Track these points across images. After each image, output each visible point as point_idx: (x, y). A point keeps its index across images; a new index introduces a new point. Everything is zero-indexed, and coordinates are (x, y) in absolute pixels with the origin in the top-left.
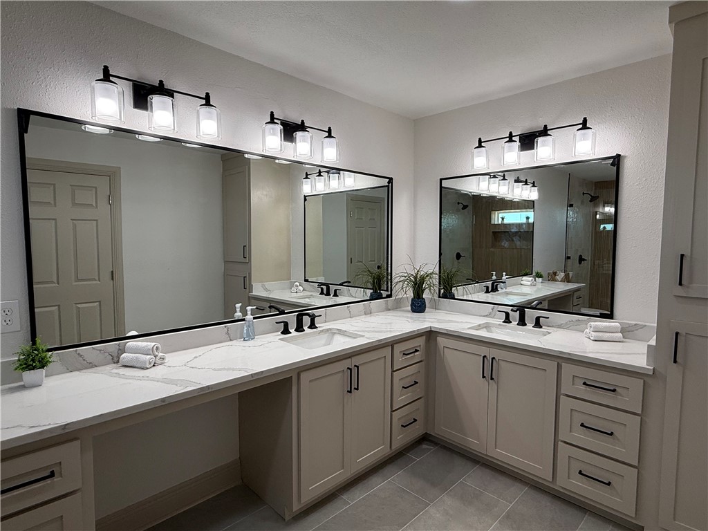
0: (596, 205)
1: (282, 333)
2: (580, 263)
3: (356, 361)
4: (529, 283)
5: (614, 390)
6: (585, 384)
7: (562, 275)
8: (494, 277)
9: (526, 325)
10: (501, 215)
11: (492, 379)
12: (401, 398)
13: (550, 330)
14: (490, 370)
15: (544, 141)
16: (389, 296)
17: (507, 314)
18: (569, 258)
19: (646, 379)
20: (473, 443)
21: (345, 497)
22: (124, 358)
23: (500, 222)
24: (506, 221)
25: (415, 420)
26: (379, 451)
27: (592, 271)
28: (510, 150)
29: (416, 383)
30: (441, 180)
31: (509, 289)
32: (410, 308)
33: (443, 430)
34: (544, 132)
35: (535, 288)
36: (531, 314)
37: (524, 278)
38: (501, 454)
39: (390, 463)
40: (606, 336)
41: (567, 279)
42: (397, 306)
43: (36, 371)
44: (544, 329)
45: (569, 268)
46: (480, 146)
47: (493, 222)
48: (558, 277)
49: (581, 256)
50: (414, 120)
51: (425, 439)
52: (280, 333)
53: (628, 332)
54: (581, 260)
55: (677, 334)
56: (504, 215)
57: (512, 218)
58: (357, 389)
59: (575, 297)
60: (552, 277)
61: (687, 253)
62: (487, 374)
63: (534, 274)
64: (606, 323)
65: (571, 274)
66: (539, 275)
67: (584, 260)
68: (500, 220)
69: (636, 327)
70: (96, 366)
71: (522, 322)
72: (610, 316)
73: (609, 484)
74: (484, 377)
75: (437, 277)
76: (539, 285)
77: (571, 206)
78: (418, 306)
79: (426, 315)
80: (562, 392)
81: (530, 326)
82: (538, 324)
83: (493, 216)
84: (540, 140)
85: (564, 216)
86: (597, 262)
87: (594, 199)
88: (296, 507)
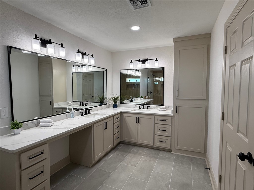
0: (154, 77)
1: (81, 115)
2: (151, 94)
3: (106, 121)
4: (140, 99)
5: (166, 121)
6: (160, 120)
7: (147, 97)
8: (131, 98)
9: (144, 109)
10: (129, 80)
11: (139, 123)
12: (116, 131)
13: (150, 109)
14: (138, 121)
15: (148, 62)
16: (107, 104)
17: (140, 107)
18: (148, 92)
19: (172, 117)
20: (134, 141)
21: (104, 159)
22: (41, 124)
23: (128, 82)
24: (130, 82)
25: (119, 137)
26: (111, 146)
27: (154, 96)
28: (139, 64)
29: (119, 127)
30: (120, 70)
31: (135, 101)
32: (113, 107)
33: (126, 139)
34: (147, 60)
35: (141, 101)
36: (146, 106)
37: (139, 98)
38: (142, 141)
39: (113, 150)
40: (163, 110)
41: (148, 98)
42: (109, 107)
43: (19, 129)
44: (149, 110)
45: (148, 95)
46: (131, 62)
47: (126, 82)
48: (146, 98)
49: (151, 92)
50: (111, 52)
51: (120, 143)
52: (80, 115)
53: (167, 108)
54: (151, 93)
55: (177, 107)
56: (130, 79)
57: (132, 80)
58: (107, 128)
59: (151, 103)
60: (145, 98)
61: (178, 90)
62: (137, 122)
63: (141, 97)
64: (162, 107)
65: (149, 96)
66: (142, 97)
67: (152, 93)
68: (129, 81)
69: (168, 107)
70: (31, 128)
71: (144, 108)
72: (163, 105)
73: (165, 142)
74: (136, 122)
75: (120, 98)
76: (142, 100)
77: (148, 77)
78: (115, 106)
79: (118, 108)
80: (155, 123)
81: (145, 109)
82: (147, 108)
83: (126, 80)
84: (147, 62)
85: (147, 80)
86: (155, 93)
87: (154, 76)
88: (93, 162)
